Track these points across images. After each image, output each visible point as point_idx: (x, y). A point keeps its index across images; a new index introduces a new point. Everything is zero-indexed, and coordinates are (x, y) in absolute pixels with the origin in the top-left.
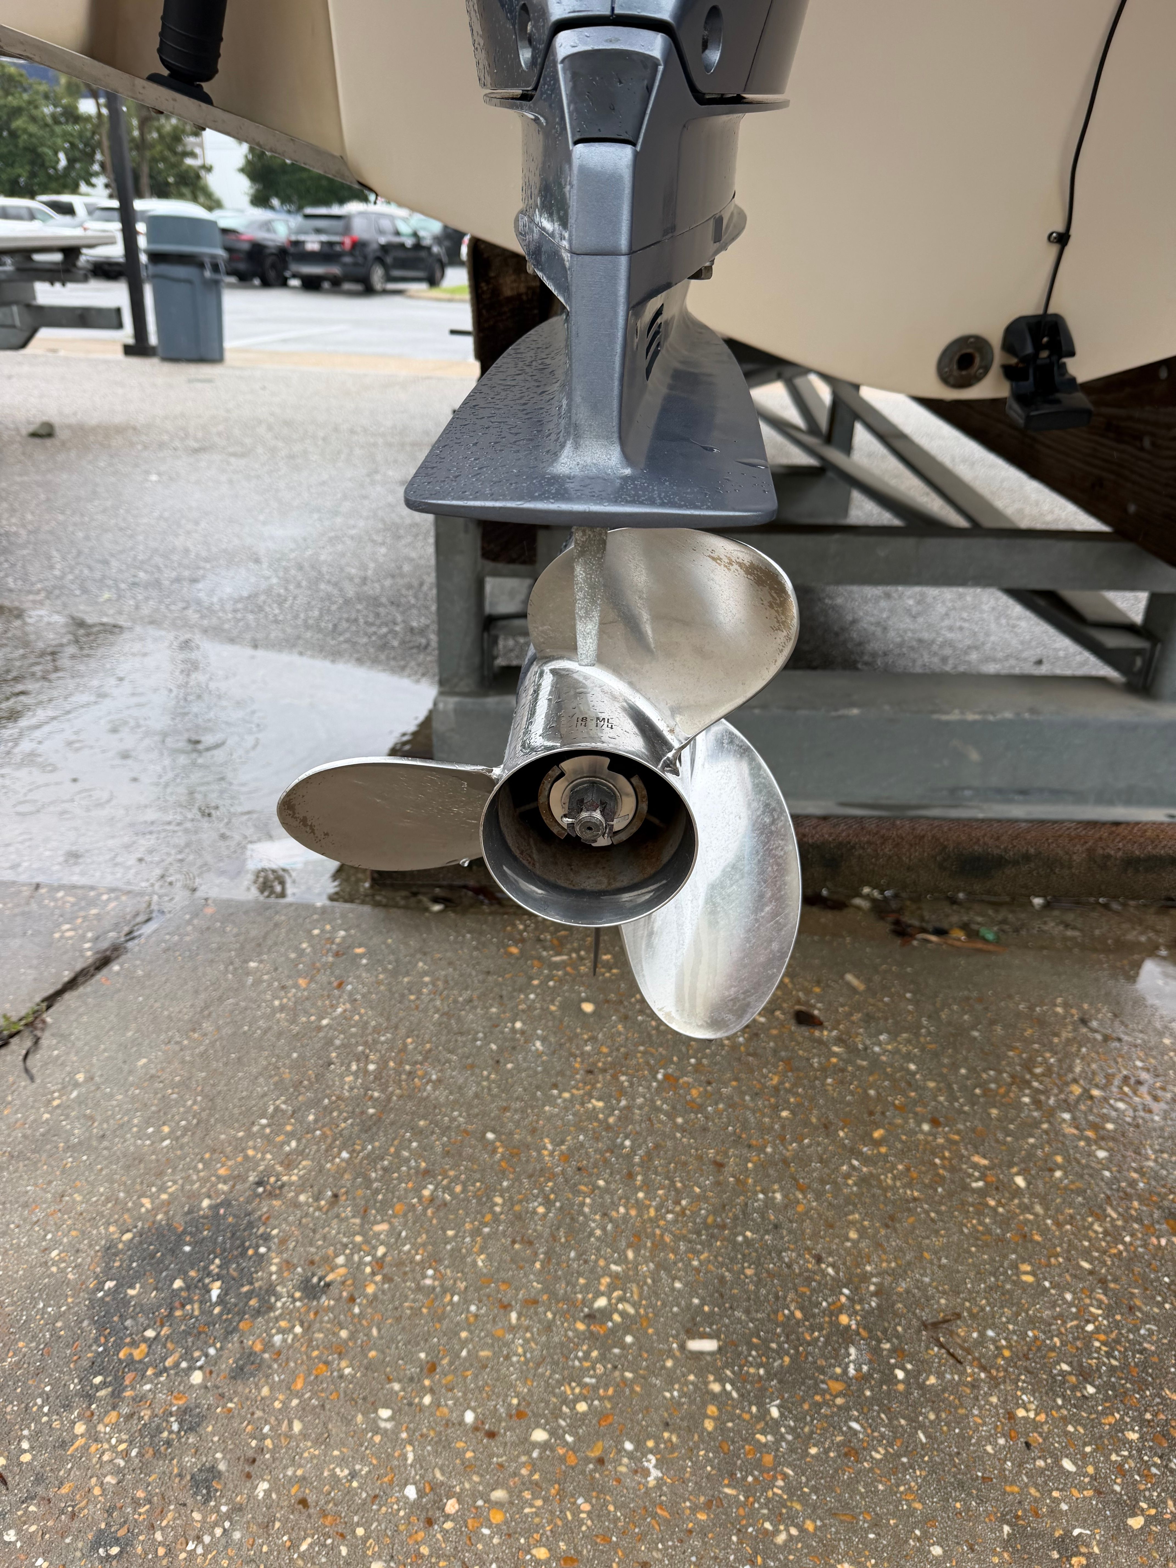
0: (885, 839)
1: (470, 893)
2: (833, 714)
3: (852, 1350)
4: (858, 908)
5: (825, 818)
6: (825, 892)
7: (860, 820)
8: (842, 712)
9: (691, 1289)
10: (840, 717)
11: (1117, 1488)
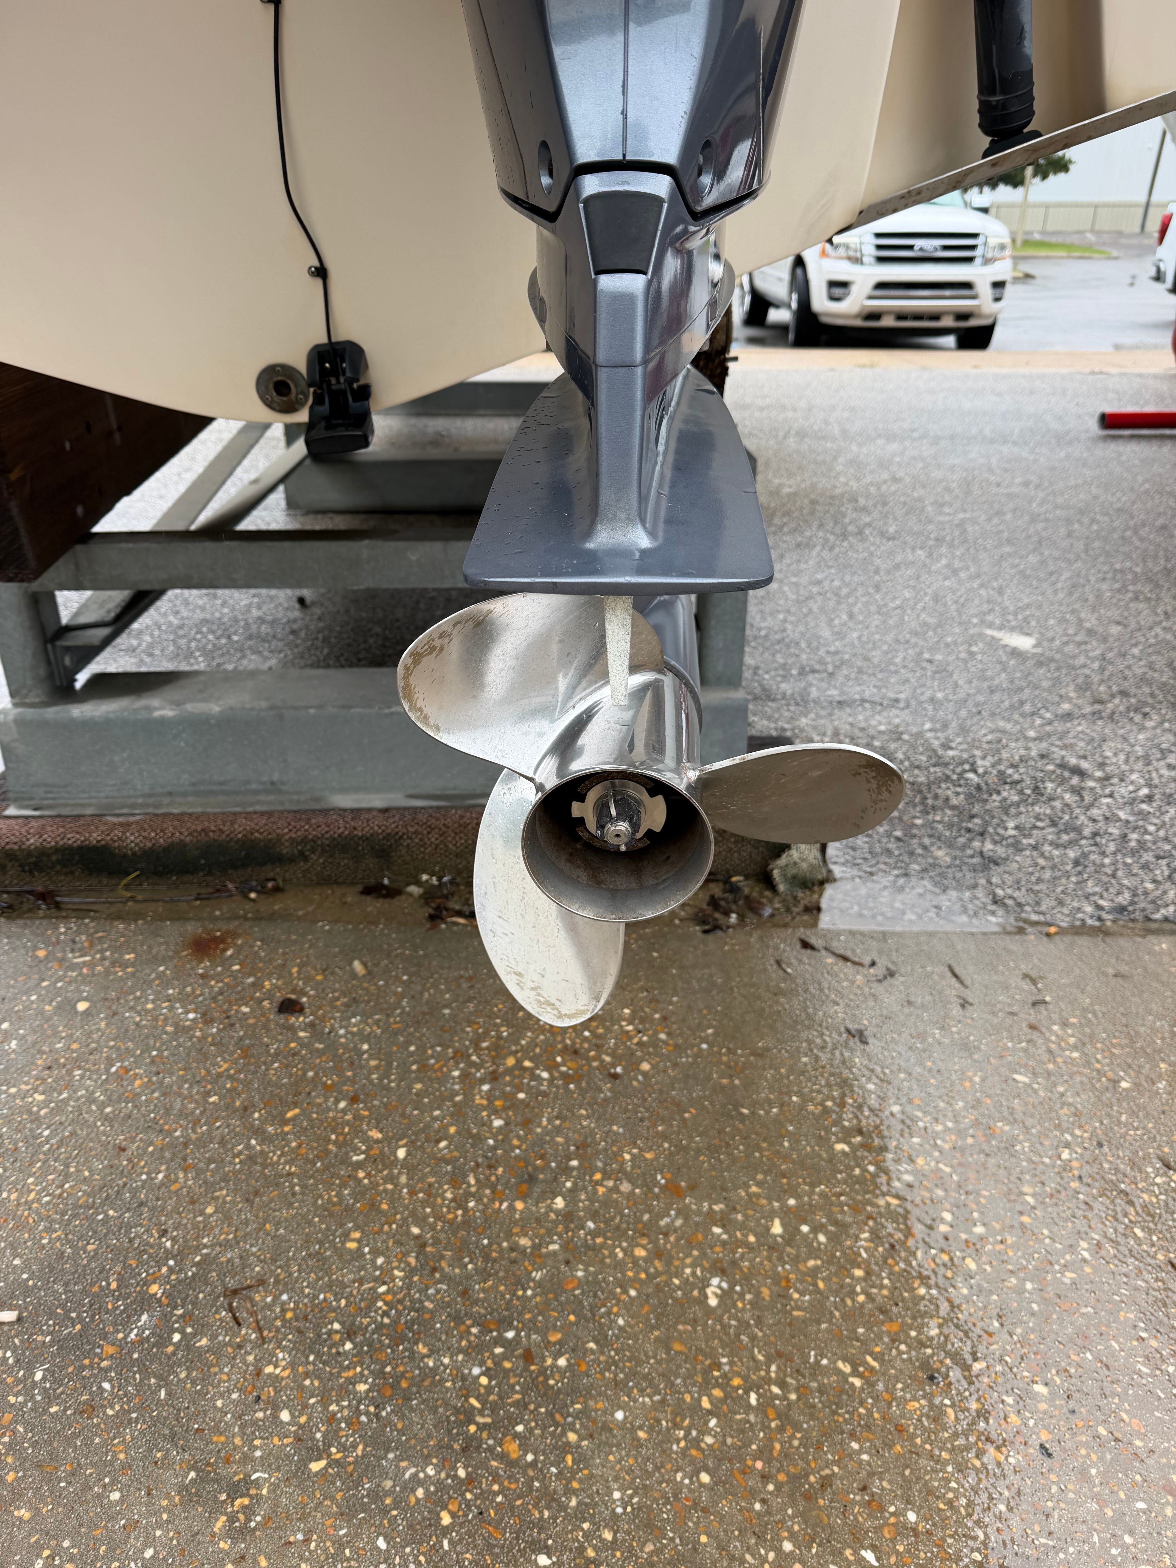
0: (431, 829)
1: (32, 898)
2: (386, 711)
3: (144, 1317)
4: (411, 895)
5: (385, 811)
6: (386, 881)
7: (415, 810)
8: (393, 709)
9: (26, 1266)
10: (392, 713)
11: (318, 1435)
